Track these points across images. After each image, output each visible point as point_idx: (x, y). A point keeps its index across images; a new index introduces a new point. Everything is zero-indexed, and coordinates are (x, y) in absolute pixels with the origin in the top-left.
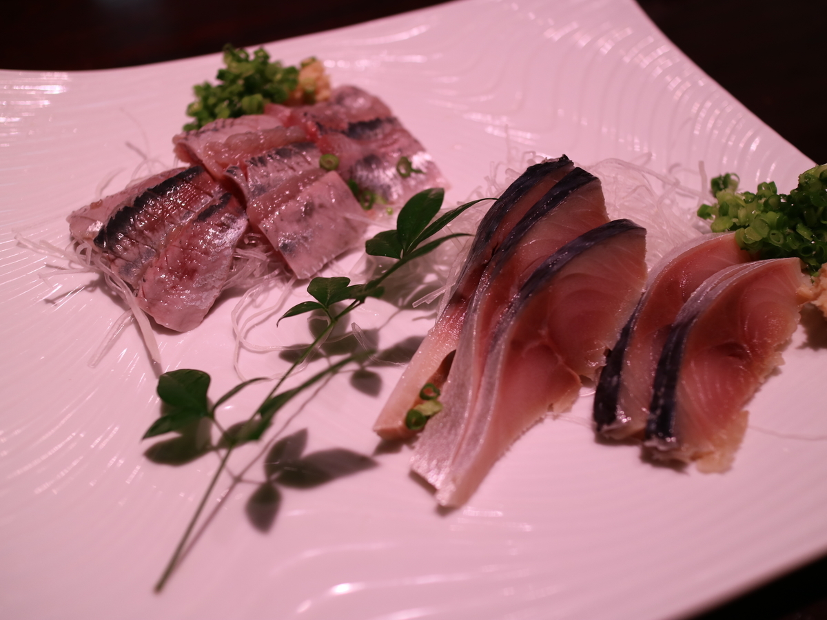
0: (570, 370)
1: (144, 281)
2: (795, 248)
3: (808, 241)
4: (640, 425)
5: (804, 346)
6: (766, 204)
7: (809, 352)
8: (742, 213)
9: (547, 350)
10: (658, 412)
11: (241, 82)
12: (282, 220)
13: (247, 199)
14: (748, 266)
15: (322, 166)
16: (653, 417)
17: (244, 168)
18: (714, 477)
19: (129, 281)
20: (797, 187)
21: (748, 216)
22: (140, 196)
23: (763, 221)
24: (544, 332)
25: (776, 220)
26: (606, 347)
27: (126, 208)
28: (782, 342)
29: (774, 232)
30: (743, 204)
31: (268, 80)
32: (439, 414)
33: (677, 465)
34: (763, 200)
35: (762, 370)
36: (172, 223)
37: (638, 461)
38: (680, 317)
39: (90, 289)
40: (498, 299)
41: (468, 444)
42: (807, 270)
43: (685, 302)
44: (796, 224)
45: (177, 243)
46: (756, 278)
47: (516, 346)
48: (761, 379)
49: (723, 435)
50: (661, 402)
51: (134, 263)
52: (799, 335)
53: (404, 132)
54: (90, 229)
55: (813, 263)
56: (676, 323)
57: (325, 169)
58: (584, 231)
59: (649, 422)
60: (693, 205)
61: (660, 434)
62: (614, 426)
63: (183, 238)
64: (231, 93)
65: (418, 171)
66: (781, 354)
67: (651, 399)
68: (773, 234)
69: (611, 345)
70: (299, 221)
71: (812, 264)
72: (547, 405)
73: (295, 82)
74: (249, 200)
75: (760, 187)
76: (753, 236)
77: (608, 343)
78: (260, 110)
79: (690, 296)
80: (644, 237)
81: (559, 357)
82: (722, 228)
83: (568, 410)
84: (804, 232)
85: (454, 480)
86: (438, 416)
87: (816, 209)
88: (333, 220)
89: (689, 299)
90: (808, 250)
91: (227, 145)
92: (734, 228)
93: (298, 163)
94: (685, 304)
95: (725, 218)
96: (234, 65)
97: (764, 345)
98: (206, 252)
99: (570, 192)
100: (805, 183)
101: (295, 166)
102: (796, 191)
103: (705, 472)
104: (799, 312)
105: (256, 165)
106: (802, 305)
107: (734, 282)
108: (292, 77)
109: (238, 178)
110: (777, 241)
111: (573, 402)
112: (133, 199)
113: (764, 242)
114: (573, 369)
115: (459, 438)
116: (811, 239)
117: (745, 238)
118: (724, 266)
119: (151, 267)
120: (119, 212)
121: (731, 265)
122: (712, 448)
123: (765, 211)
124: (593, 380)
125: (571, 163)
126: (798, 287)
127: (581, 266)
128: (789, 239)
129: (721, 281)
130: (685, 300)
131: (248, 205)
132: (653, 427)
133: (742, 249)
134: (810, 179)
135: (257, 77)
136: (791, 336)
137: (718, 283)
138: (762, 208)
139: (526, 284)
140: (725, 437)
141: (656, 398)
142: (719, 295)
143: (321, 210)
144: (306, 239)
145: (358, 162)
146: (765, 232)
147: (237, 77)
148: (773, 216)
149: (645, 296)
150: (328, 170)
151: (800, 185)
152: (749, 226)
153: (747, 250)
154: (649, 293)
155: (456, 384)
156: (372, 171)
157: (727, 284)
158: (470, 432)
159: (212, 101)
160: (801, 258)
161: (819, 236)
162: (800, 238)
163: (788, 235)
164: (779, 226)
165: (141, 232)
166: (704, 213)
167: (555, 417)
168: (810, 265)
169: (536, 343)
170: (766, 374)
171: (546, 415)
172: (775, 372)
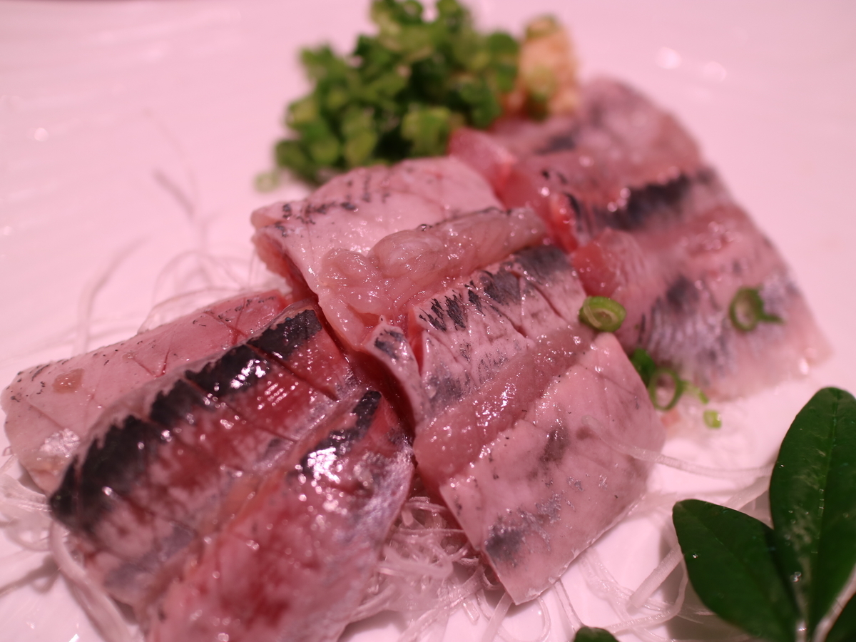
1: (162, 616)
11: (403, 72)
12: (496, 477)
13: (417, 418)
15: (582, 320)
17: (414, 333)
19: (126, 599)
22: (166, 390)
27: (131, 422)
31: (457, 67)
36: (238, 468)
39: (41, 582)
45: (244, 528)
51: (140, 564)
53: (739, 216)
54: (47, 448)
57: (591, 328)
63: (260, 517)
64: (382, 93)
65: (772, 319)
70: (532, 476)
73: (512, 73)
74: (423, 419)
78: (442, 145)
91: (376, 260)
93: (534, 315)
96: (393, 29)
98: (314, 565)
101: (528, 324)
105: (444, 329)
108: (506, 60)
109: (401, 362)
112: (150, 399)
119: (181, 579)
120: (113, 428)
131: (419, 430)
135: (438, 60)
143: (582, 445)
145: (657, 306)
147: (396, 58)
150: (597, 332)
156: (682, 322)
159: (336, 99)
165: (162, 491)
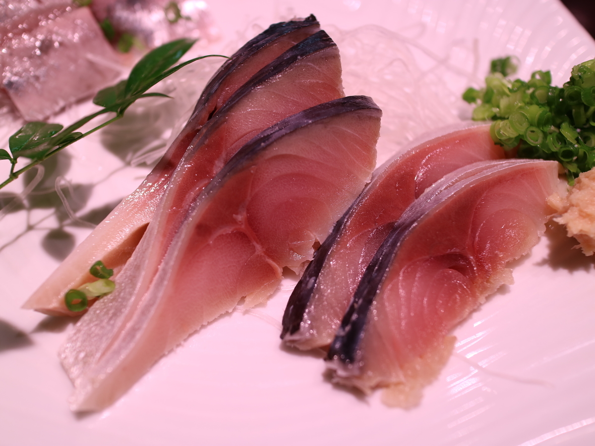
0: (270, 261)
2: (554, 149)
3: (571, 144)
4: (326, 339)
5: (543, 262)
6: (532, 96)
7: (547, 270)
8: (504, 102)
9: (242, 238)
10: (348, 328)
14: (496, 165)
16: (342, 333)
18: (397, 412)
20: (569, 80)
21: (509, 107)
23: (524, 115)
24: (240, 217)
25: (537, 116)
26: (316, 239)
28: (517, 258)
29: (534, 129)
30: (507, 91)
32: (109, 296)
33: (358, 393)
34: (531, 91)
35: (485, 289)
37: (320, 378)
38: (406, 215)
40: (200, 172)
41: (124, 340)
42: (565, 175)
43: (417, 198)
44: (561, 123)
46: (500, 181)
47: (203, 230)
48: (482, 299)
49: (418, 364)
50: (355, 317)
52: (541, 248)
55: (573, 168)
56: (400, 221)
57: (76, 4)
58: (312, 104)
59: (337, 338)
60: (459, 86)
61: (342, 356)
62: (296, 337)
65: (188, 19)
66: (511, 272)
67: (347, 309)
68: (533, 132)
69: (321, 239)
71: (572, 171)
72: (238, 298)
75: (533, 75)
76: (508, 131)
77: (319, 236)
79: (424, 192)
80: (379, 119)
81: (258, 247)
82: (481, 116)
83: (262, 305)
84: (568, 133)
85: (93, 381)
86: (105, 299)
87: (587, 108)
88: (74, 61)
89: (422, 196)
90: (568, 154)
92: (494, 118)
94: (416, 201)
95: (487, 106)
97: (494, 260)
99: (299, 57)
100: (579, 76)
102: (566, 85)
103: (388, 405)
104: (545, 224)
106: (549, 217)
107: (471, 184)
110: (535, 140)
111: (270, 297)
113: (521, 140)
114: (274, 260)
115: (116, 330)
116: (574, 142)
117: (499, 132)
118: (472, 160)
121: (480, 160)
122: (402, 378)
123: (530, 104)
124: (297, 274)
125: (318, 24)
126: (549, 195)
127: (293, 147)
128: (550, 139)
129: (461, 179)
130: (417, 195)
132: (338, 346)
133: (496, 144)
134: (585, 72)
136: (530, 249)
137: (457, 181)
138: (527, 100)
139: (232, 159)
140: (418, 367)
141: (352, 310)
142: (449, 198)
144: (37, 78)
146: (522, 129)
148: (535, 111)
149: (368, 187)
151: (572, 79)
152: (508, 118)
153: (501, 145)
154: (375, 184)
155: (135, 263)
156: (134, 12)
157: (462, 185)
158: (129, 325)
160: (560, 162)
161: (586, 139)
162: (561, 139)
163: (551, 134)
164: (541, 123)
166: (469, 96)
167: (246, 312)
168: (569, 171)
169: (228, 230)
170: (489, 293)
171: (234, 310)
172: (502, 290)
